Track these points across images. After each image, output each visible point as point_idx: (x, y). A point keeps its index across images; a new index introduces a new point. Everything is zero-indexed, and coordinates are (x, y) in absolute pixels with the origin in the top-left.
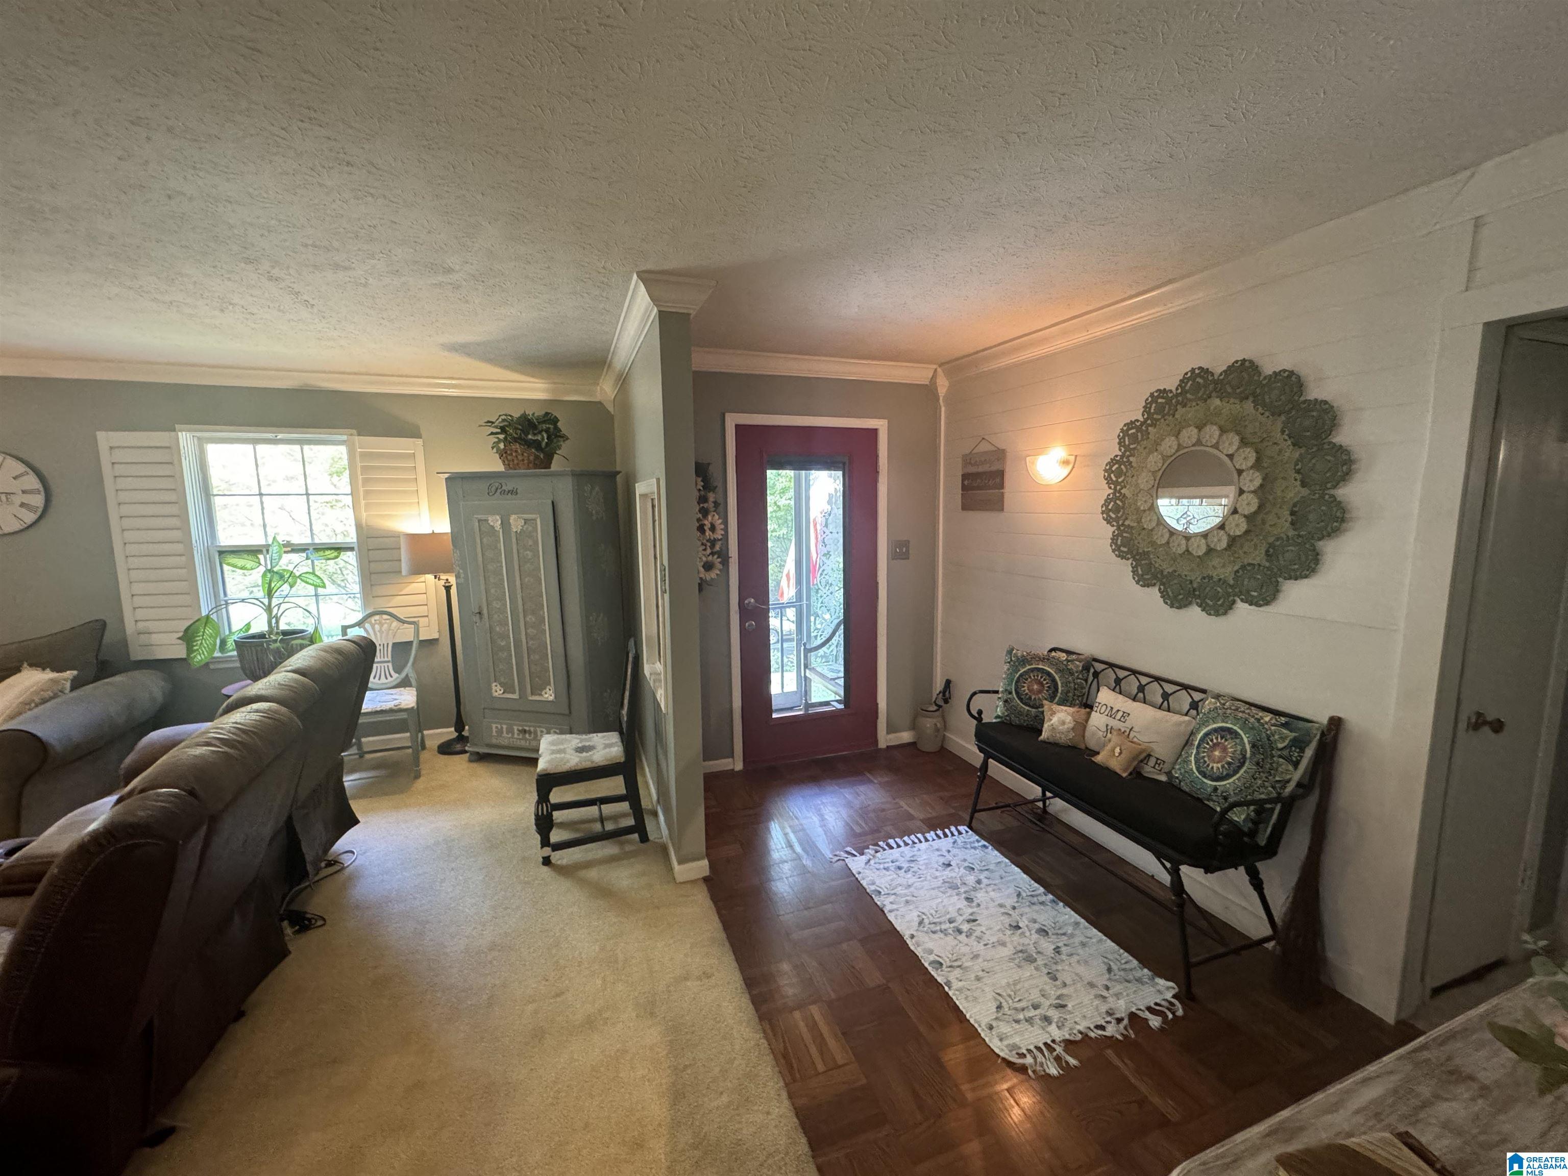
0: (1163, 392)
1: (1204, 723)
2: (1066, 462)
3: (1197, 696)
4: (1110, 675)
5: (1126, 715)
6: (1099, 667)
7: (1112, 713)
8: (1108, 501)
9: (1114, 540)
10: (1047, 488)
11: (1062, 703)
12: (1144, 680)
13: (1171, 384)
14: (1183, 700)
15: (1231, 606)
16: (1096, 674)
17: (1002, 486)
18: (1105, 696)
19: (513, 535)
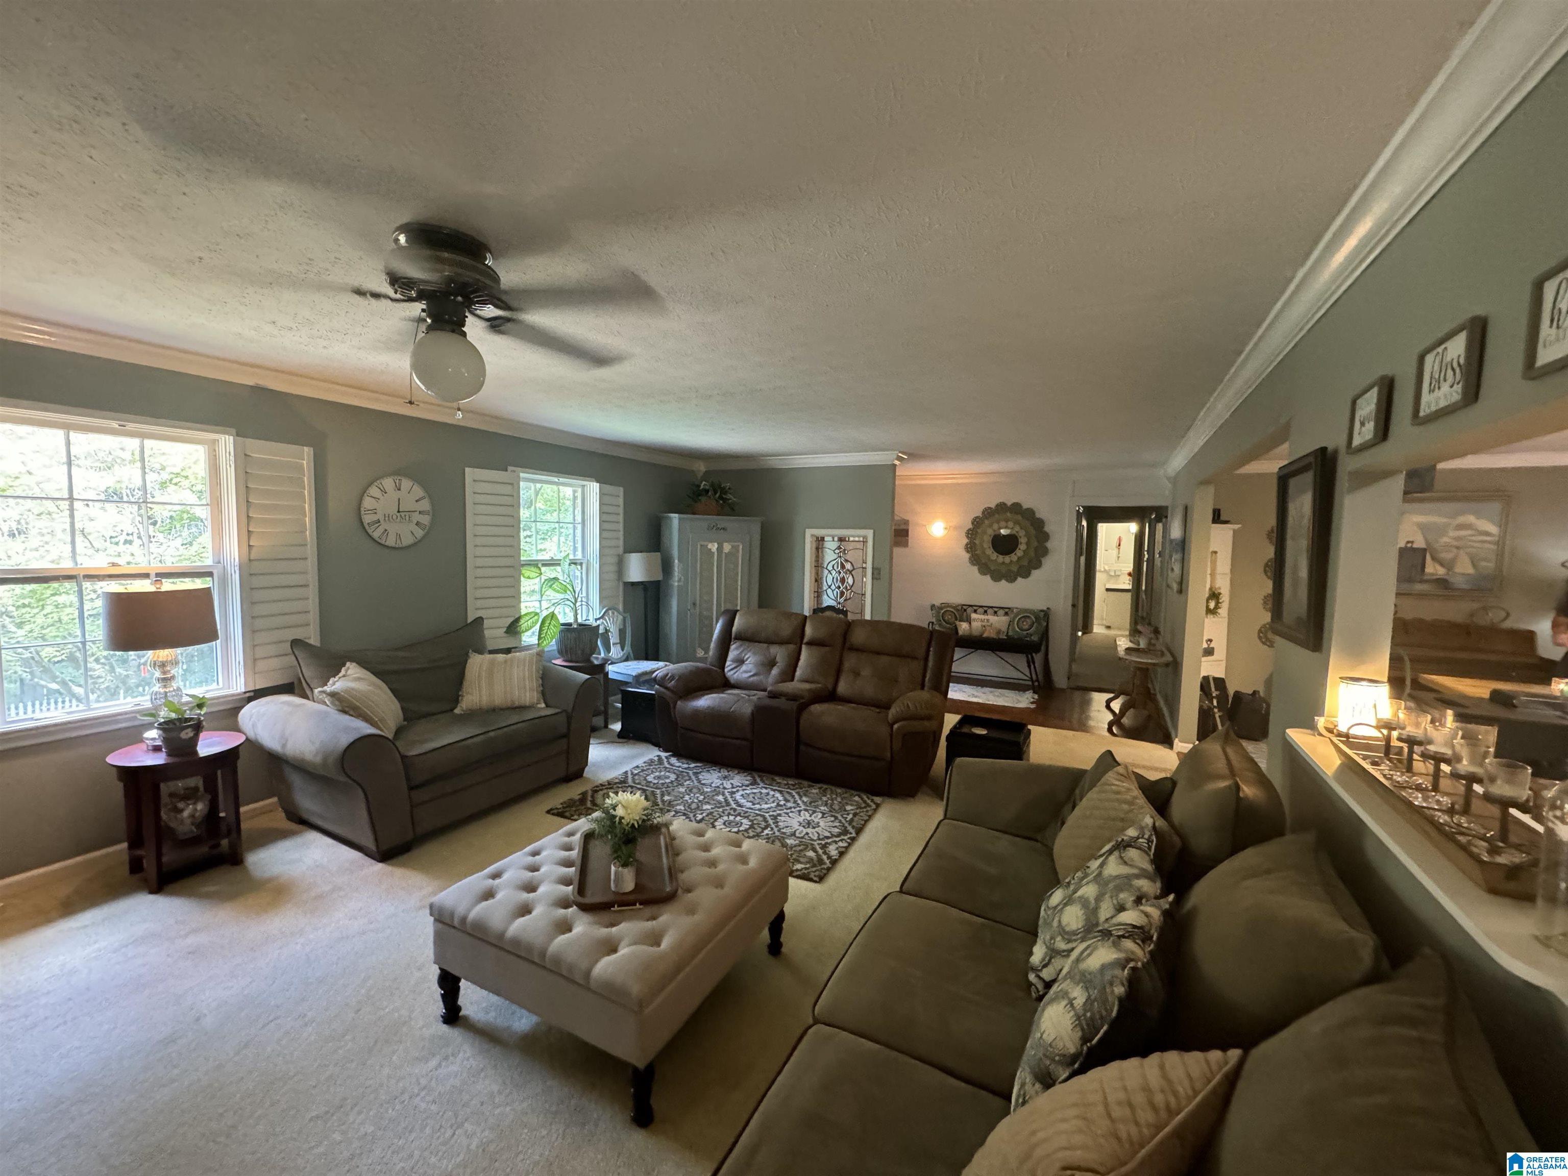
0: (990, 508)
1: (1015, 617)
2: (946, 528)
3: (1007, 610)
4: (969, 610)
5: (988, 620)
6: (965, 607)
7: (982, 621)
8: (967, 545)
9: (970, 559)
10: (936, 539)
11: (960, 621)
12: (986, 609)
13: (993, 506)
14: (1001, 612)
15: (1015, 579)
16: (965, 610)
17: (907, 535)
18: (974, 616)
19: (724, 555)
